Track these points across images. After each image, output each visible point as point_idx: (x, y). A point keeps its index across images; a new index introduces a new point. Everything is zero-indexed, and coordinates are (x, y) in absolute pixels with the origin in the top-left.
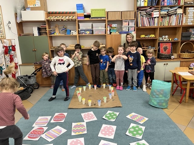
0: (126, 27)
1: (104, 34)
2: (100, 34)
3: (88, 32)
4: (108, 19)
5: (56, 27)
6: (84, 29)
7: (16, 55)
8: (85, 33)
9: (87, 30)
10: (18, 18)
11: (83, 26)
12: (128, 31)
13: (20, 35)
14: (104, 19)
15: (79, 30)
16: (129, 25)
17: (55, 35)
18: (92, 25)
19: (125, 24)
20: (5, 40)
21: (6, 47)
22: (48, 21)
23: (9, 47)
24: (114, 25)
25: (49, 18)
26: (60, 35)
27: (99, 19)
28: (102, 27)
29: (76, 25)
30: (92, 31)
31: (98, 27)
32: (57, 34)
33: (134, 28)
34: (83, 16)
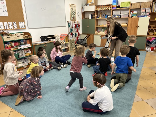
0: (143, 13)
1: (127, 17)
2: (125, 17)
3: (118, 17)
4: (131, 8)
5: (100, 14)
6: (115, 14)
7: (80, 29)
8: (116, 17)
9: (117, 15)
10: (83, 10)
11: (115, 13)
12: (144, 15)
13: (82, 19)
14: (129, 8)
15: (112, 16)
16: (145, 11)
17: (99, 18)
18: (121, 12)
19: (143, 11)
20: (76, 21)
21: (76, 24)
22: (96, 11)
23: (77, 24)
24: (135, 12)
25: (97, 9)
26: (102, 18)
27: (126, 8)
28: (127, 13)
29: (111, 12)
30: (120, 15)
31: (124, 13)
32: (100, 18)
33: (149, 13)
34: (116, 7)
